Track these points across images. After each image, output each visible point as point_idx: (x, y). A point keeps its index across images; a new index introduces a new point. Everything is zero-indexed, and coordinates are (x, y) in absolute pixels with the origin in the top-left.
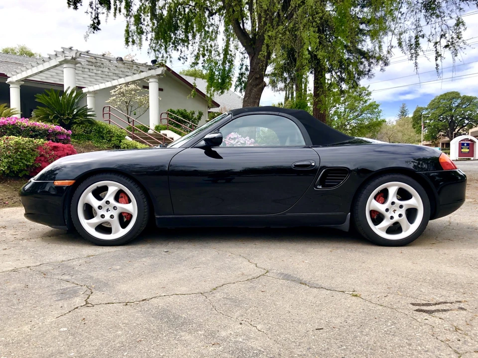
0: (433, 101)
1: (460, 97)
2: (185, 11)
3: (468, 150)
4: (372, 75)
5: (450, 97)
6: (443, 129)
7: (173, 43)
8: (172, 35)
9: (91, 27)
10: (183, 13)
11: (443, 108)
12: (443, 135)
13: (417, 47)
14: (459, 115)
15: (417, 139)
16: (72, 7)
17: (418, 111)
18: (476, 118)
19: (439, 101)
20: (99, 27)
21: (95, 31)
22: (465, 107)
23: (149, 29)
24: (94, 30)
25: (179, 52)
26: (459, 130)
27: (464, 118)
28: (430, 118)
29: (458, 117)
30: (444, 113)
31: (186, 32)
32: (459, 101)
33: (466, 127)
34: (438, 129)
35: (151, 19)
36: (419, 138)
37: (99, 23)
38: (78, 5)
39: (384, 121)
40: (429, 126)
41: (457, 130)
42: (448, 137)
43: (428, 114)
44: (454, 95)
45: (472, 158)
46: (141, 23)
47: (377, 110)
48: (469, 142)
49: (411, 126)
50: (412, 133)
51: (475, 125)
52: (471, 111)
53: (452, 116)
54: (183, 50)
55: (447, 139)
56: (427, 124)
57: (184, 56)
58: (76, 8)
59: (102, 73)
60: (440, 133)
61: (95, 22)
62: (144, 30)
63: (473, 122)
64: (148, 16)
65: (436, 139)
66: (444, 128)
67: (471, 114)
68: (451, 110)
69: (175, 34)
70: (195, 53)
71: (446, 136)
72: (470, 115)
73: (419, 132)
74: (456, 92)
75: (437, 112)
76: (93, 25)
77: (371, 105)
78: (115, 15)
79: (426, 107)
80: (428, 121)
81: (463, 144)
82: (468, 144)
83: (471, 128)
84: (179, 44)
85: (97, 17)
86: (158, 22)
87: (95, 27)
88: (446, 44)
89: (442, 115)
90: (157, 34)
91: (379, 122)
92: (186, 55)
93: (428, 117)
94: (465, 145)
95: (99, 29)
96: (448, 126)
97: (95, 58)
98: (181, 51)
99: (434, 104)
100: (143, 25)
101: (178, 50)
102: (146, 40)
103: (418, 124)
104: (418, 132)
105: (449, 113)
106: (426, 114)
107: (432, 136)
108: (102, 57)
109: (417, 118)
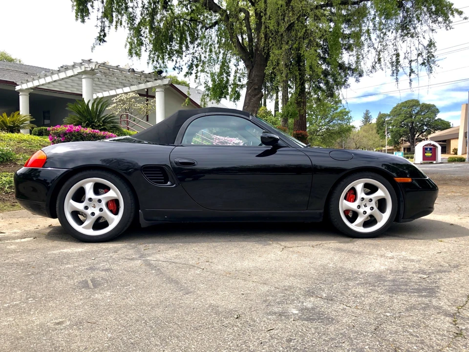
0: (395, 108)
1: (420, 105)
2: (180, 24)
3: (430, 154)
4: (348, 85)
5: (411, 105)
6: (404, 135)
7: (169, 54)
8: (168, 46)
9: (97, 39)
10: (178, 26)
11: (404, 115)
12: (404, 140)
13: (397, 64)
14: (419, 122)
15: (381, 144)
16: (80, 20)
17: (381, 117)
18: (433, 125)
19: (401, 109)
20: (105, 39)
21: (101, 43)
22: (424, 115)
23: (147, 41)
24: (100, 41)
25: (174, 62)
26: (419, 136)
27: (423, 125)
28: (393, 124)
29: (418, 123)
30: (406, 120)
31: (181, 43)
32: (418, 108)
33: (425, 133)
34: (400, 134)
35: (150, 32)
36: (383, 143)
37: (105, 35)
38: (86, 18)
39: (353, 127)
40: (392, 131)
41: (417, 135)
42: (409, 142)
43: (391, 120)
44: (414, 103)
45: (435, 162)
46: (141, 35)
47: (347, 117)
48: (432, 147)
49: (375, 131)
50: (377, 138)
51: (433, 131)
52: (430, 118)
53: (413, 123)
54: (178, 61)
55: (408, 144)
56: (390, 130)
57: (180, 66)
58: (83, 21)
59: (110, 82)
60: (401, 138)
61: (101, 34)
62: (143, 42)
63: (431, 128)
64: (146, 28)
65: (398, 144)
66: (406, 133)
67: (430, 121)
68: (411, 117)
69: (171, 46)
70: (189, 63)
71: (406, 141)
72: (428, 121)
73: (383, 137)
74: (416, 100)
75: (399, 118)
76: (99, 37)
77: (341, 112)
78: (116, 27)
79: (389, 113)
80: (391, 127)
81: (426, 149)
82: (431, 149)
83: (430, 133)
84: (174, 55)
85: (104, 30)
86: (155, 35)
87: (101, 39)
88: (422, 62)
89: (403, 121)
90: (155, 46)
91: (349, 128)
92: (181, 66)
93: (391, 123)
94: (429, 149)
95: (105, 41)
96: (409, 132)
97: (109, 69)
98: (176, 62)
99: (395, 111)
100: (142, 37)
101: (173, 60)
102: (145, 51)
103: (382, 129)
104: (381, 137)
105: (409, 120)
106: (388, 121)
107: (395, 141)
108: (116, 68)
109: (381, 124)
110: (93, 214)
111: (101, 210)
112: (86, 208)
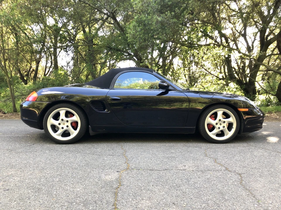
110: (63, 128)
111: (67, 126)
112: (59, 124)
